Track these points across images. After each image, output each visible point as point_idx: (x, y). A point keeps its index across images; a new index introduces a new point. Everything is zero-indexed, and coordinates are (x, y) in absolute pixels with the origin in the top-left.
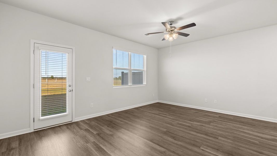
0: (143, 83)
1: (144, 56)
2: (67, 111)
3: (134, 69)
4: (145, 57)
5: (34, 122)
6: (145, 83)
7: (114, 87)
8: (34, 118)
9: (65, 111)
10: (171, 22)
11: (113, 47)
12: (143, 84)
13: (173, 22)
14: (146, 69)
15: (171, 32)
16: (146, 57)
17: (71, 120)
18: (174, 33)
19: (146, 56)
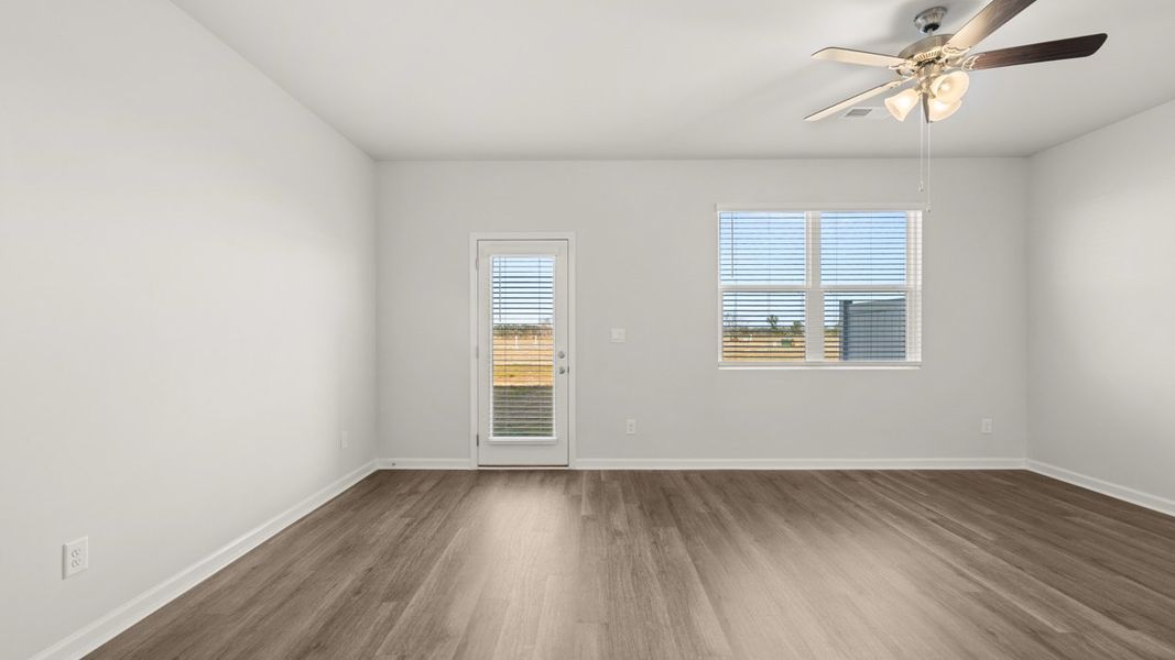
0: (908, 356)
1: (912, 214)
2: (554, 432)
3: (835, 287)
4: (917, 216)
5: (478, 444)
6: (914, 354)
7: (721, 368)
8: (478, 437)
9: (547, 431)
10: (925, 18)
11: (715, 206)
12: (908, 359)
13: (945, 9)
14: (920, 283)
15: (927, 72)
16: (920, 220)
17: (566, 463)
18: (959, 67)
19: (920, 214)
